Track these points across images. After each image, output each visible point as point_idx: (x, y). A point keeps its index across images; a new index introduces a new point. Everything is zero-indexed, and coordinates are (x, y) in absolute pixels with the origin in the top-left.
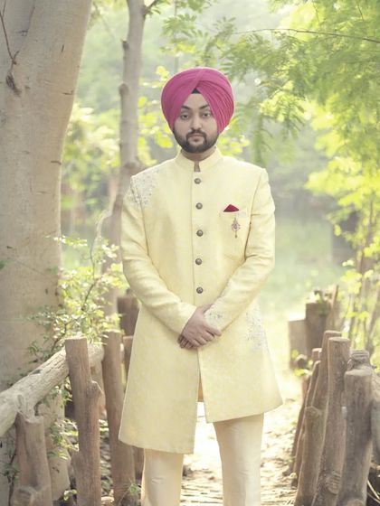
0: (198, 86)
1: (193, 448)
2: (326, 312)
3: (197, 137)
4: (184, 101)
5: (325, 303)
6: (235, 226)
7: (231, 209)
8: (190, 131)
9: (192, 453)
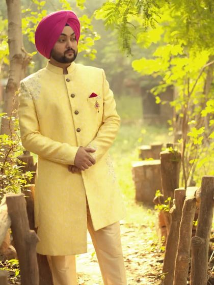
0: (68, 22)
1: (86, 249)
2: (177, 160)
3: (70, 53)
4: (62, 31)
5: (176, 152)
6: (97, 106)
7: (93, 95)
8: (66, 49)
9: (86, 252)
